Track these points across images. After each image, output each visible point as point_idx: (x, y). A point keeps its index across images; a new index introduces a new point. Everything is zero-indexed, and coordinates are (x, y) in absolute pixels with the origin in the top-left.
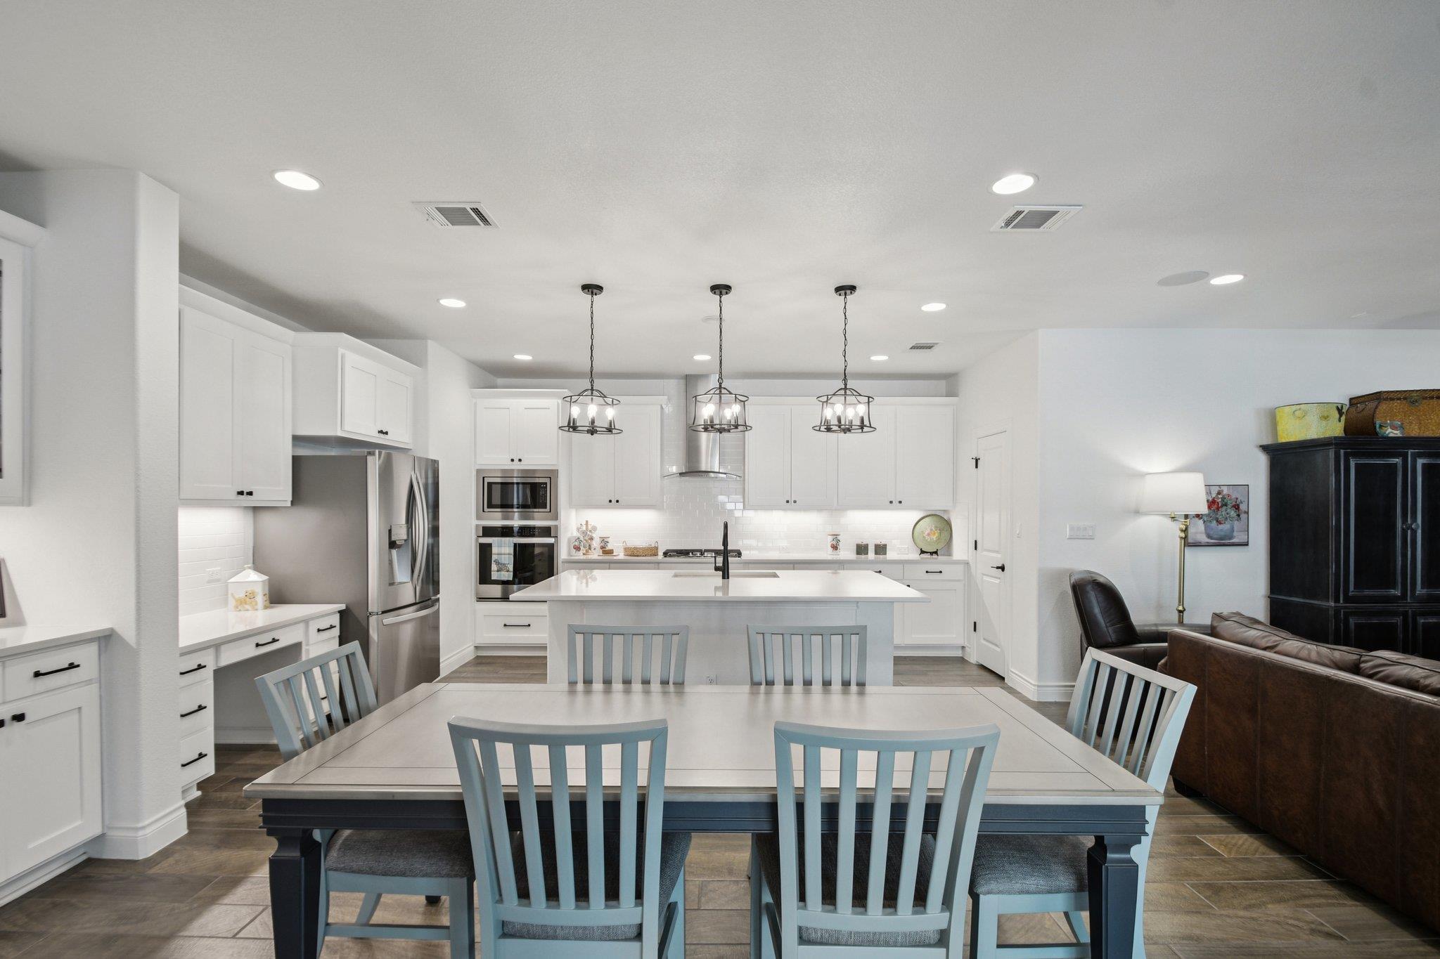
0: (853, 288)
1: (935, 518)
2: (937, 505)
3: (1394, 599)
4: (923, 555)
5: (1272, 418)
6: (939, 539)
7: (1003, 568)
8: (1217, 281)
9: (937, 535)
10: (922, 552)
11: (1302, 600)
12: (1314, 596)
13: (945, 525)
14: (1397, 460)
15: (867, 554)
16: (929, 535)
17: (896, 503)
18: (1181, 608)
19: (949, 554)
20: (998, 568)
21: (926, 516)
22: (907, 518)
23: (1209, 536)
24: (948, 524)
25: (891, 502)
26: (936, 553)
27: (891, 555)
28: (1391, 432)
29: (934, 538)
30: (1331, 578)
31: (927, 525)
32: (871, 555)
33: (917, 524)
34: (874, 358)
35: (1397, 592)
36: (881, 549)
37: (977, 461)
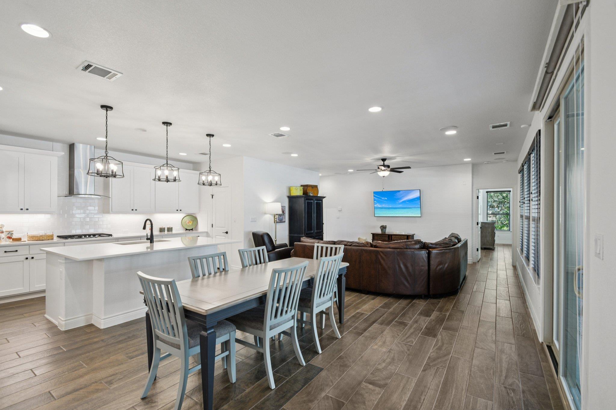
0: (213, 136)
1: (190, 216)
2: (191, 211)
3: (312, 233)
4: (186, 231)
5: (290, 189)
6: (192, 224)
7: (227, 233)
8: (292, 155)
9: (191, 223)
10: (186, 230)
11: (297, 235)
12: (300, 234)
13: (194, 219)
14: (312, 201)
15: (165, 232)
16: (188, 223)
17: (178, 211)
18: (276, 240)
19: (196, 229)
20: (225, 233)
21: (188, 215)
22: (179, 217)
23: (279, 220)
24: (196, 218)
25: (177, 210)
26: (192, 230)
27: (174, 232)
28: (311, 195)
29: (191, 224)
30: (303, 229)
31: (187, 219)
32: (166, 232)
33: (183, 219)
34: (181, 154)
35: (312, 232)
36: (170, 229)
37: (212, 196)
